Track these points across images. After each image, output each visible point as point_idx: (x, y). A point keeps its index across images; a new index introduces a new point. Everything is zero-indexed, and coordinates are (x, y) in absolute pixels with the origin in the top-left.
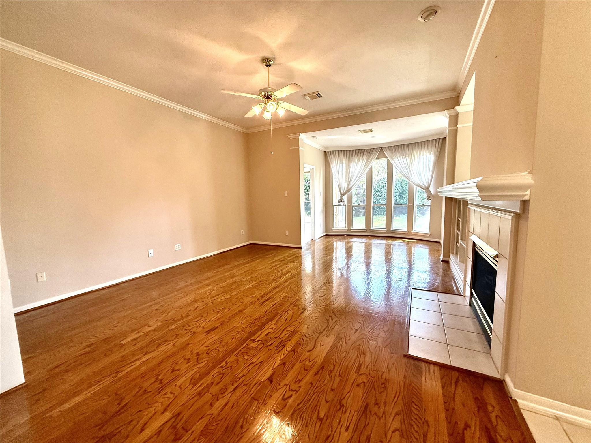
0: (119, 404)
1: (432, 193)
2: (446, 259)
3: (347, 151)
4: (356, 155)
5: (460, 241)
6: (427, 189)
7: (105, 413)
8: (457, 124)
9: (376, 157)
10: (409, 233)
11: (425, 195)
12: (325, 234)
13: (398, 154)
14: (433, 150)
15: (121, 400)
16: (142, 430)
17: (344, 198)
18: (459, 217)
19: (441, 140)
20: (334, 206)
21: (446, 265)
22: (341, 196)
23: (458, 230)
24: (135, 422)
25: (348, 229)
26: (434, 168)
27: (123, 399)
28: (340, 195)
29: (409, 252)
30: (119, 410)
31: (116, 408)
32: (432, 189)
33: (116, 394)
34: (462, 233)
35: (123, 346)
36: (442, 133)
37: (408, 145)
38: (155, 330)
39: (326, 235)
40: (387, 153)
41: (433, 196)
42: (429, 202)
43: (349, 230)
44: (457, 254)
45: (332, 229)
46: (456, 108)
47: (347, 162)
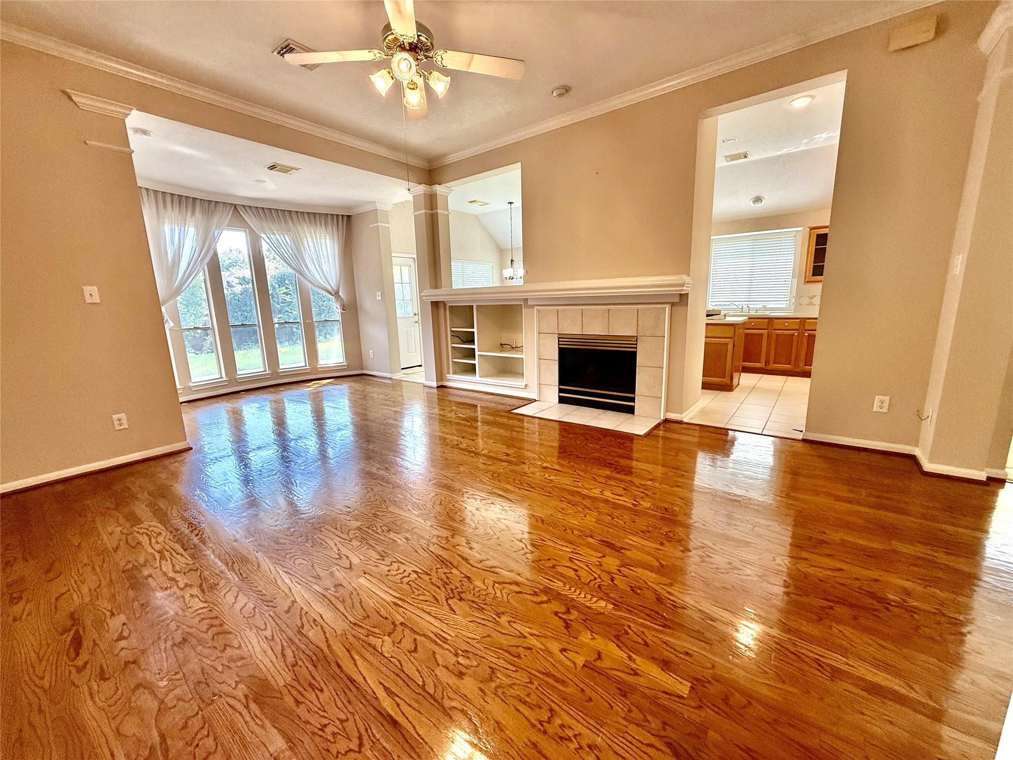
0: (831, 608)
2: (440, 384)
6: (337, 294)
7: (855, 618)
10: (313, 369)
14: (335, 232)
15: (824, 608)
16: (840, 570)
19: (345, 218)
21: (440, 390)
24: (839, 580)
25: (184, 388)
27: (821, 607)
30: (837, 602)
31: (839, 610)
32: (342, 295)
33: (821, 619)
35: (697, 680)
37: (289, 212)
38: (617, 637)
43: (188, 390)
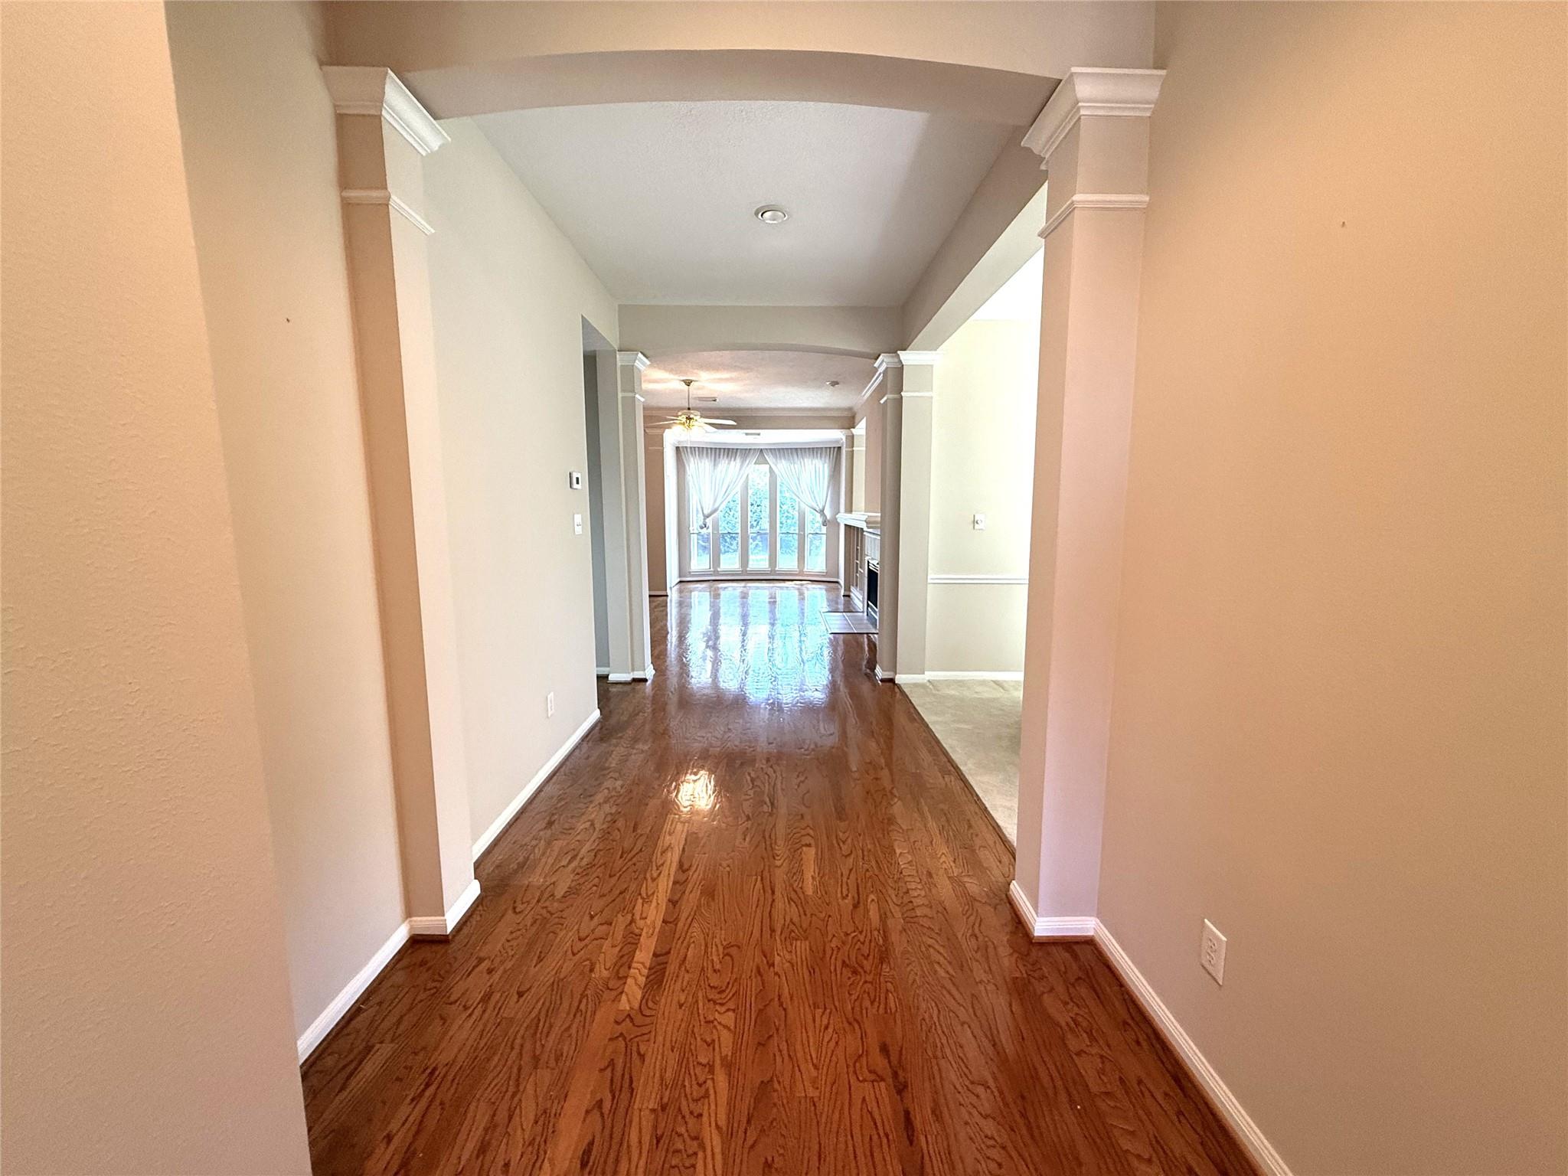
1: (828, 518)
2: (847, 593)
3: (711, 449)
4: (725, 456)
5: (859, 569)
6: (822, 512)
8: (853, 447)
9: (754, 461)
10: (801, 573)
11: (819, 519)
12: (679, 580)
13: (783, 461)
14: (827, 461)
17: (709, 521)
18: (857, 545)
19: (836, 449)
20: (692, 535)
21: (847, 598)
22: (705, 519)
23: (857, 559)
25: (714, 571)
26: (829, 483)
28: (702, 518)
29: (802, 597)
32: (828, 513)
34: (861, 562)
36: (837, 441)
37: (796, 449)
39: (681, 582)
40: (770, 458)
41: (829, 521)
42: (824, 529)
43: (716, 573)
44: (857, 585)
45: (690, 572)
46: (852, 429)
47: (712, 468)
